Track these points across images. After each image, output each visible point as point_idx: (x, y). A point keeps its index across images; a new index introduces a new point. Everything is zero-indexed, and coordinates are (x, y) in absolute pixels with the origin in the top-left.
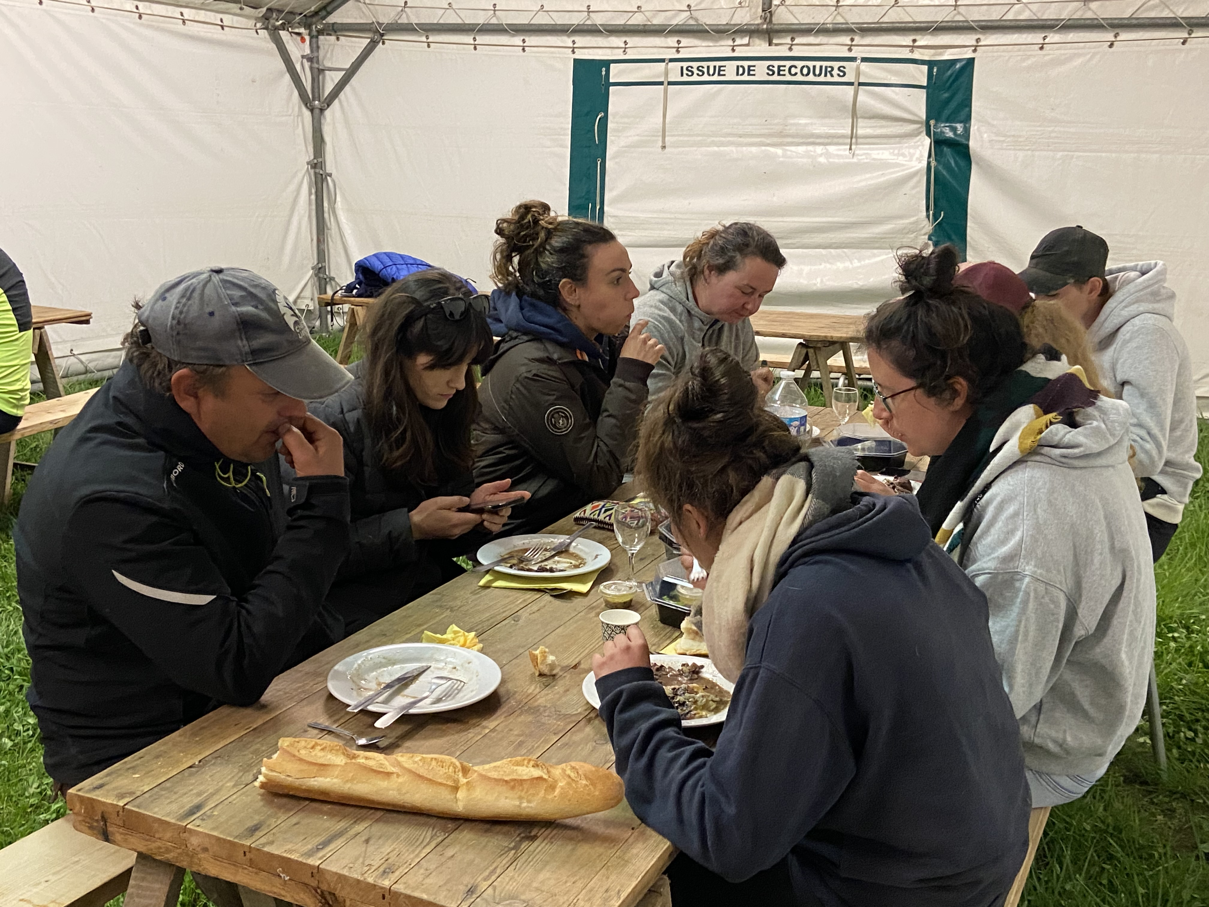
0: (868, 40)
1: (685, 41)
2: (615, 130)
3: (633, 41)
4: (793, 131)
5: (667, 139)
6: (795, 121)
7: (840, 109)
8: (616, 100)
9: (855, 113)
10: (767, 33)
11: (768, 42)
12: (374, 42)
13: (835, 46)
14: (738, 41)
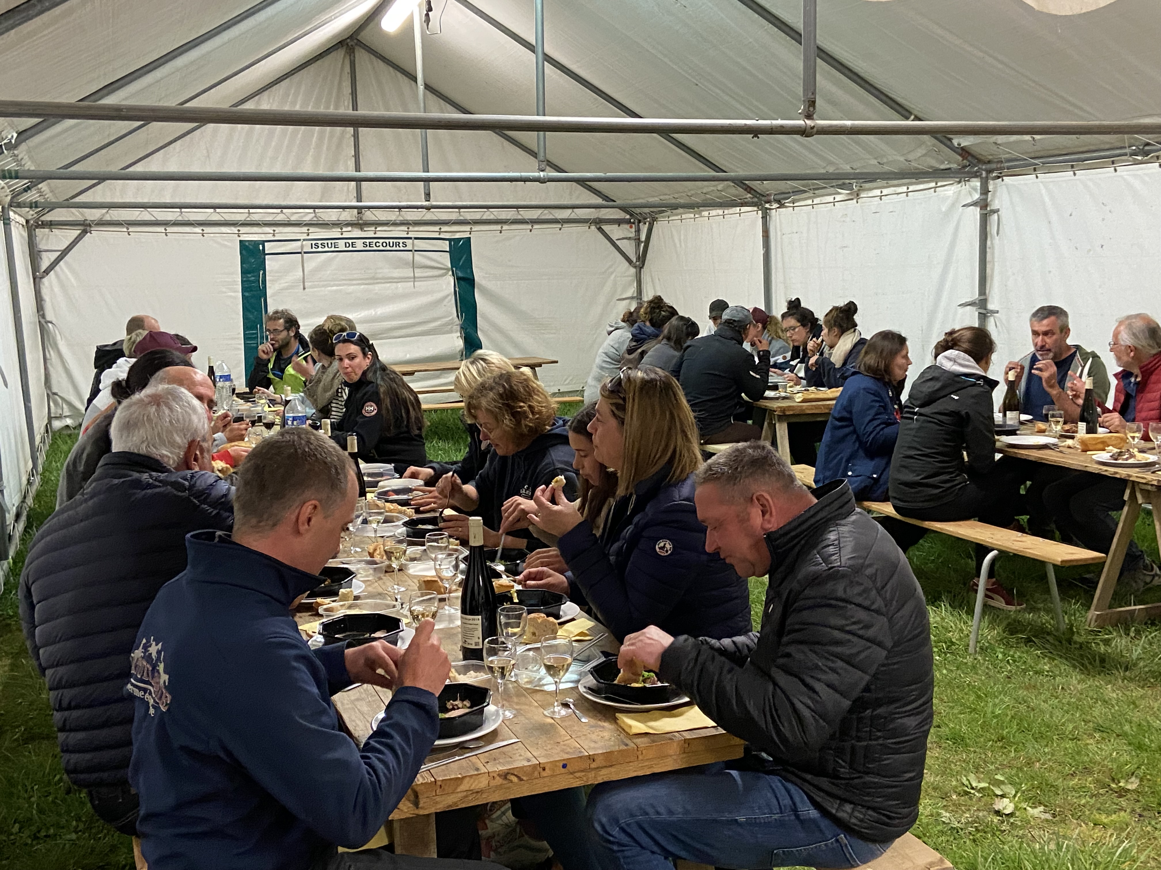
0: (416, 229)
1: (312, 230)
2: (270, 281)
3: (278, 229)
4: (380, 276)
5: (306, 284)
6: (380, 271)
7: (405, 264)
8: (270, 263)
9: (414, 265)
10: (361, 225)
11: (362, 230)
12: (84, 232)
13: (399, 232)
14: (344, 229)
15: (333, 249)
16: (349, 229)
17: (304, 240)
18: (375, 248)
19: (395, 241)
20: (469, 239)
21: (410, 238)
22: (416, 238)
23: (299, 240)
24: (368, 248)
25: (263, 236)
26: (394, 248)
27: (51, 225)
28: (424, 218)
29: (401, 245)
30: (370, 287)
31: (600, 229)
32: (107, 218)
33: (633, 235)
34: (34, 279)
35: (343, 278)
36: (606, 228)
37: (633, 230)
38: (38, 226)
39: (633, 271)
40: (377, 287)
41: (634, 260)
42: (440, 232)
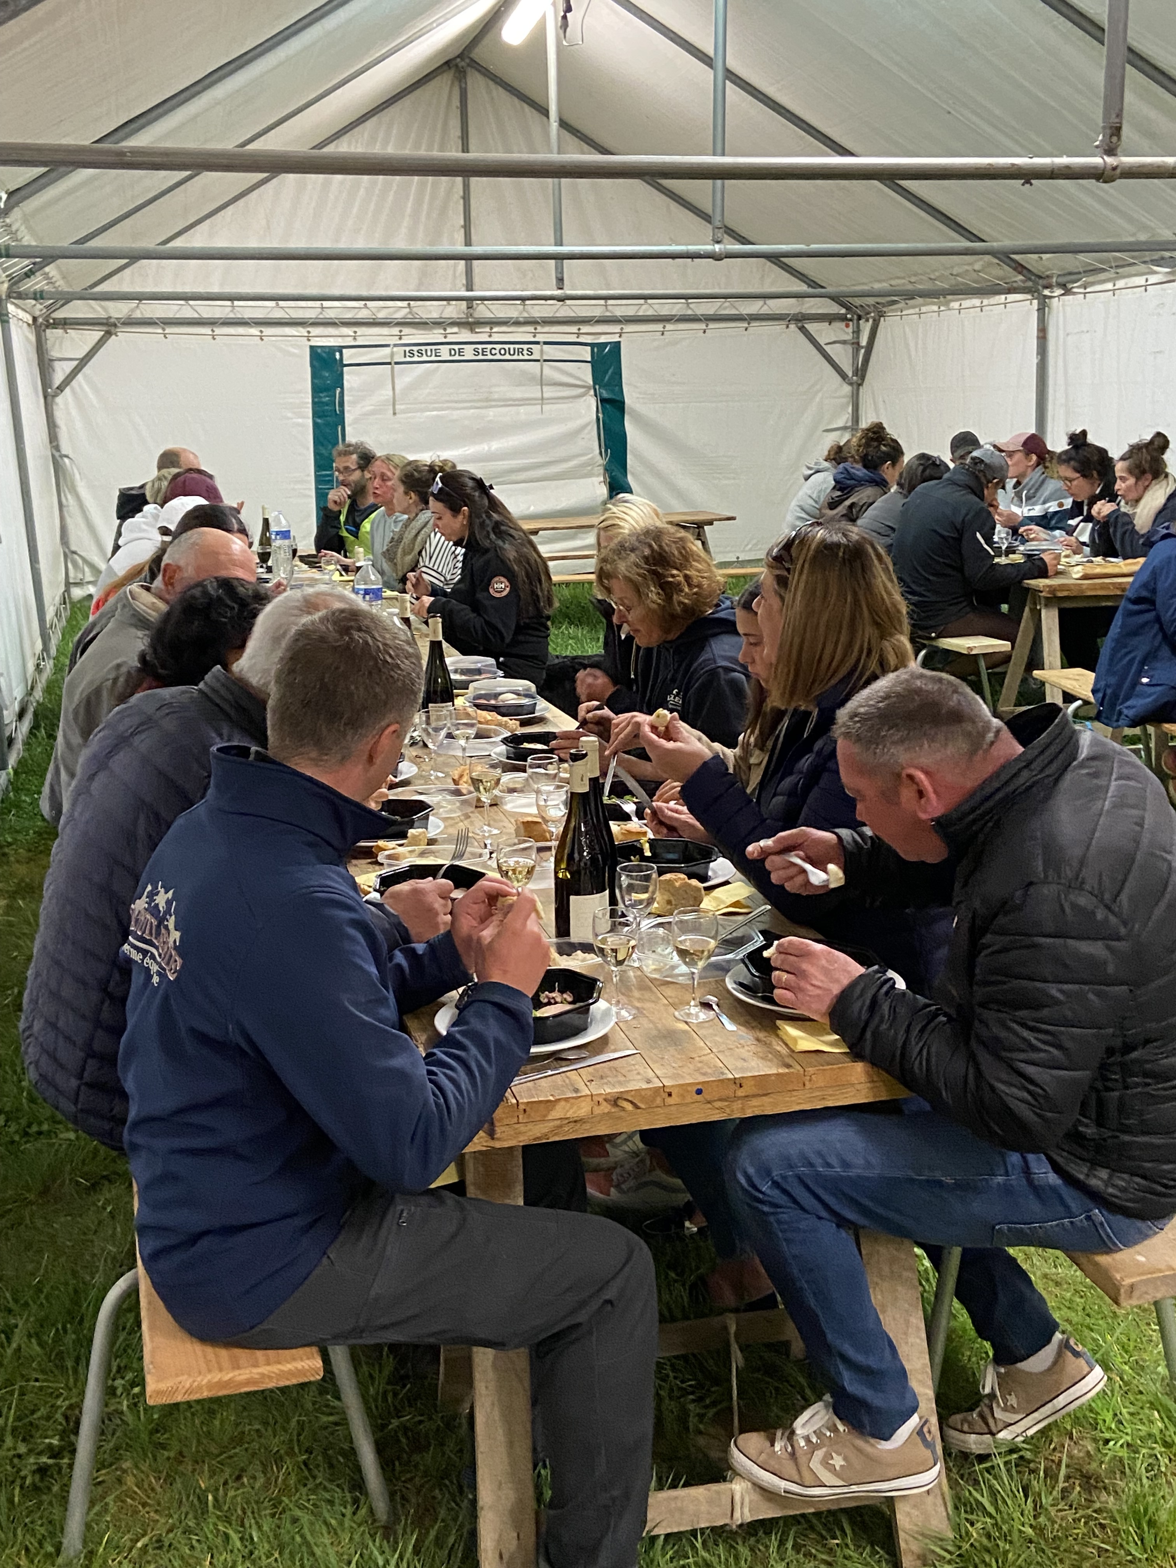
0: (547, 329)
1: (406, 330)
2: (349, 402)
3: (361, 330)
4: (496, 396)
5: (397, 407)
6: (497, 389)
7: (530, 379)
8: (350, 378)
9: (542, 382)
10: (472, 325)
11: (472, 331)
12: (109, 334)
13: (523, 334)
14: (449, 330)
15: (433, 358)
16: (455, 329)
17: (395, 345)
18: (490, 357)
19: (517, 346)
20: (619, 342)
21: (537, 343)
22: (546, 343)
23: (387, 346)
24: (480, 357)
25: (340, 339)
26: (515, 357)
27: (65, 324)
28: (557, 315)
29: (525, 352)
30: (483, 411)
31: (802, 329)
32: (138, 315)
33: (849, 337)
34: (45, 397)
35: (448, 398)
36: (811, 327)
37: (850, 330)
38: (48, 326)
39: (847, 389)
40: (491, 413)
41: (850, 374)
42: (578, 335)
